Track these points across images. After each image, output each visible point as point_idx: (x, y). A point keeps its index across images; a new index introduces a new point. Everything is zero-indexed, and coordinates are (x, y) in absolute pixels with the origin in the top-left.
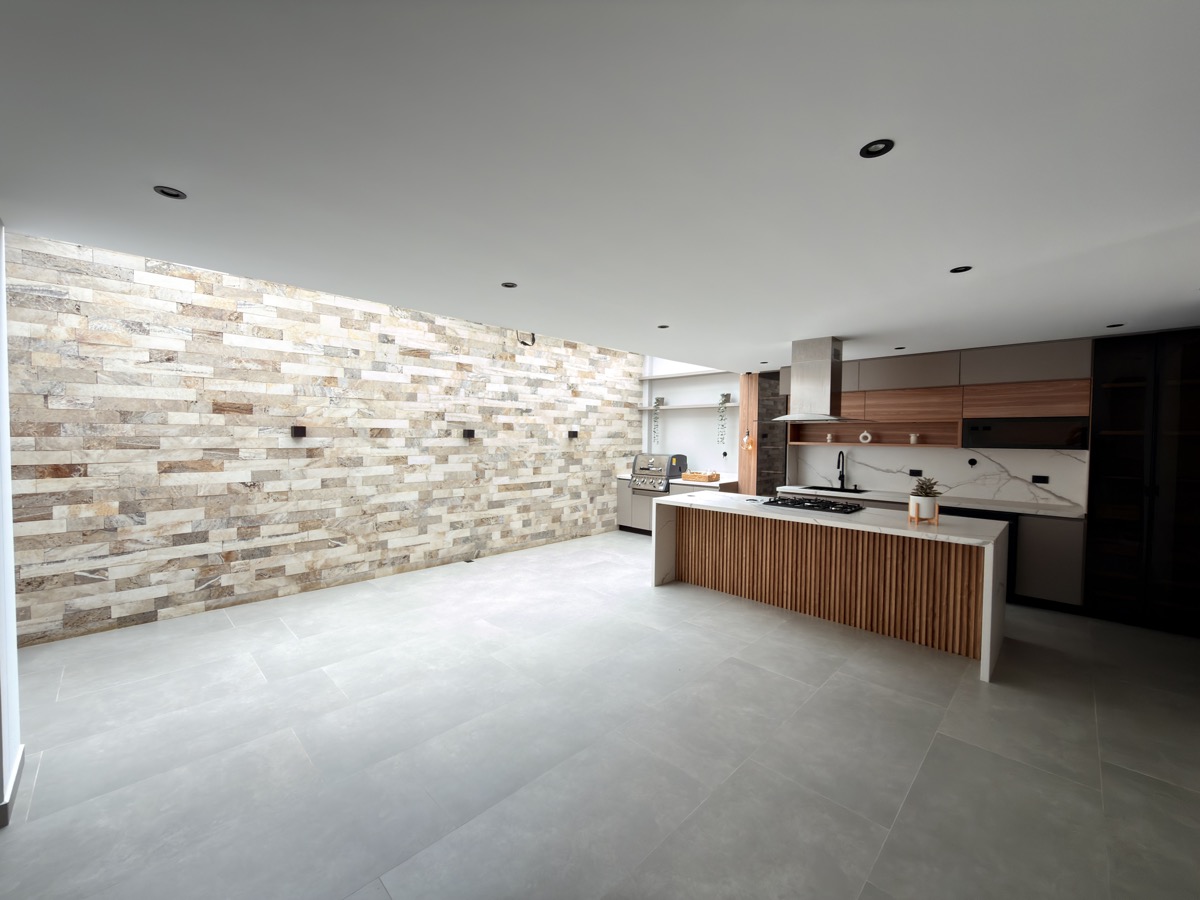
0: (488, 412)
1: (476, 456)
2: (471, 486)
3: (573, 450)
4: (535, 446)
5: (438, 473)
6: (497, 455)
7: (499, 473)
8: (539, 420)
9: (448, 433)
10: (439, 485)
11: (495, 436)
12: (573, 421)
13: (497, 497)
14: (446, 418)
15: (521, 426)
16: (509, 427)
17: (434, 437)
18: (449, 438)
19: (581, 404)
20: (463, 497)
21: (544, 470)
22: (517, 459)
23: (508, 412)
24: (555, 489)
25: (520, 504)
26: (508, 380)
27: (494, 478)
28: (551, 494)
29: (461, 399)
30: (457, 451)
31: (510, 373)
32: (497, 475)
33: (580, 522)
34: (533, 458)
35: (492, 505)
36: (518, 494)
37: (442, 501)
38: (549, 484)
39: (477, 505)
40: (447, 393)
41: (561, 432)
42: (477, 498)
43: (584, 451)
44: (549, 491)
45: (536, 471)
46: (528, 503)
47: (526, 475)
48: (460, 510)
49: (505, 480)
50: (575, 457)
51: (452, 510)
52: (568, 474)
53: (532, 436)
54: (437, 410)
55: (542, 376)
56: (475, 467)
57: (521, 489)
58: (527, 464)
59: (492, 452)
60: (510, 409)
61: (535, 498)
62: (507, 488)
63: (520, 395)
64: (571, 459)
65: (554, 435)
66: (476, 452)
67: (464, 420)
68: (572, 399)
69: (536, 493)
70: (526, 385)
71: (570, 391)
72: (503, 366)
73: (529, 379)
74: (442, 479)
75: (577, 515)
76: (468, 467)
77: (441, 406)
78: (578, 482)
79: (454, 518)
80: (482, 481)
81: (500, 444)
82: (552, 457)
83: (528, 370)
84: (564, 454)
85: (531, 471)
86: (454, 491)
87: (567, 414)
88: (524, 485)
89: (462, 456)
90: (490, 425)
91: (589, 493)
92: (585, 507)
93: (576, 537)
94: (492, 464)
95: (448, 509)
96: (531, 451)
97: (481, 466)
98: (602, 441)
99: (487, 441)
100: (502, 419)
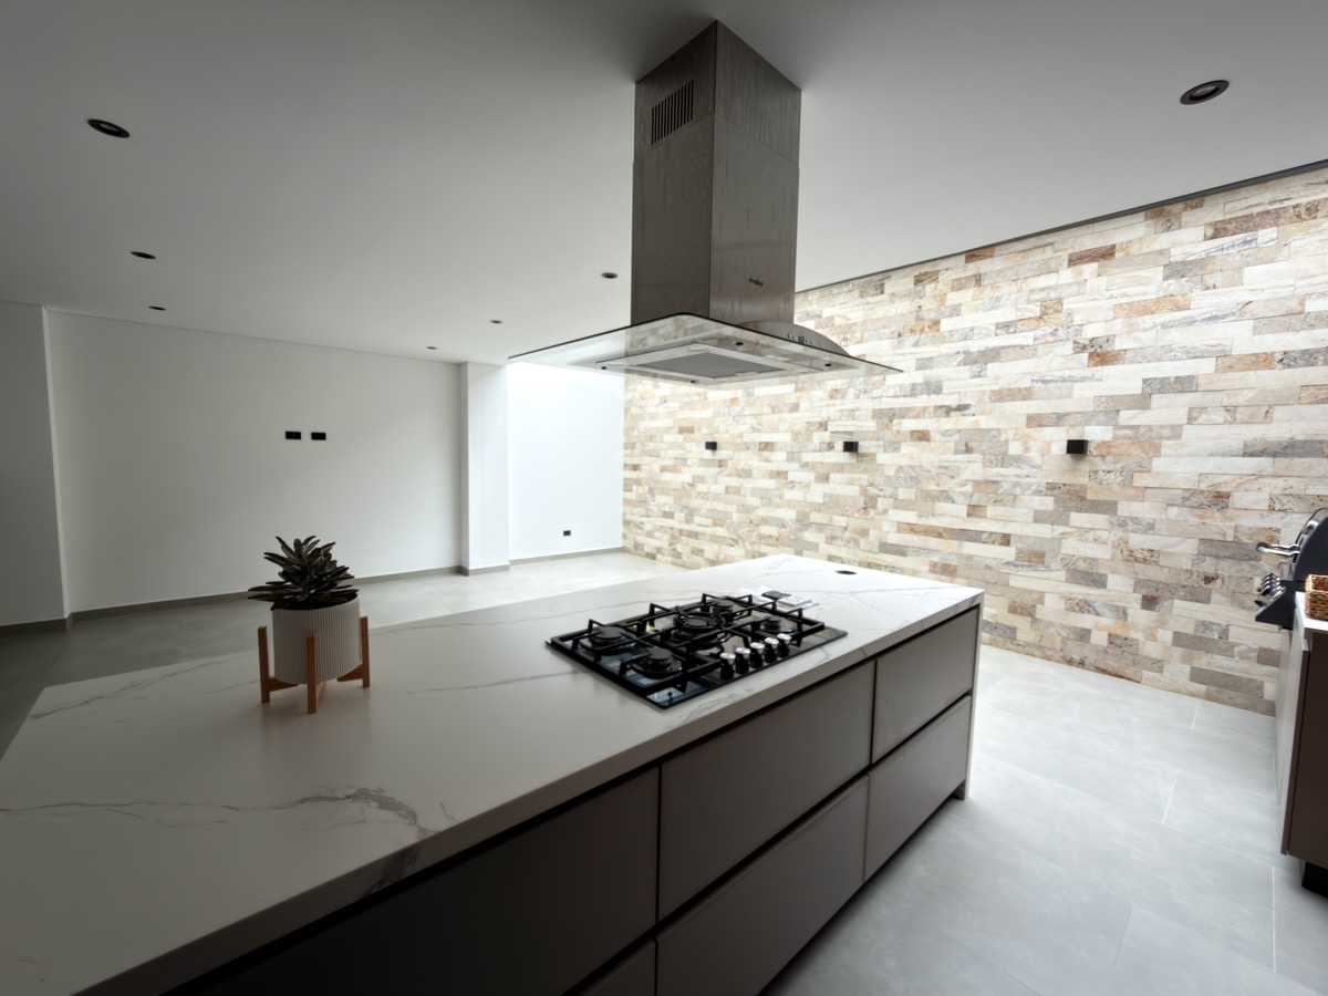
0: (887, 416)
1: (865, 476)
2: (857, 515)
3: (1085, 481)
4: (974, 468)
5: (817, 493)
6: (897, 477)
7: (900, 504)
8: (985, 422)
9: (831, 447)
10: (818, 508)
11: (897, 449)
12: (1088, 418)
13: (894, 538)
14: (830, 429)
15: (945, 433)
16: (922, 436)
17: (815, 451)
18: (831, 453)
19: (1122, 379)
20: (846, 528)
21: (991, 511)
22: (934, 487)
23: (920, 413)
24: (1019, 552)
25: (936, 559)
26: (923, 364)
27: (891, 511)
28: (1012, 558)
29: (849, 403)
30: (840, 468)
31: (927, 351)
32: (896, 507)
33: (1099, 638)
34: (969, 488)
35: (885, 548)
36: (933, 542)
37: (821, 527)
38: (1006, 540)
39: (862, 542)
40: (832, 397)
41: (1049, 444)
42: (864, 533)
43: (1128, 482)
44: (1008, 553)
45: (974, 510)
46: (954, 561)
47: (952, 515)
48: (839, 542)
49: (910, 517)
50: (1090, 496)
51: (831, 539)
52: (1061, 529)
53: (968, 450)
54: (819, 420)
55: (1004, 340)
56: (864, 491)
57: (940, 535)
58: (955, 496)
59: (891, 473)
60: (925, 409)
61: (969, 557)
62: (913, 529)
63: (946, 385)
64: (1072, 499)
65: (1027, 449)
66: (865, 471)
67: (851, 429)
68: (1088, 372)
69: (970, 548)
70: (959, 364)
71: (1085, 356)
72: (916, 344)
73: (967, 353)
74: (821, 501)
75: (1086, 621)
76: (854, 491)
77: (824, 415)
78: (1102, 553)
79: (833, 550)
80: (872, 512)
81: (904, 462)
82: (1018, 491)
83: (966, 338)
84: (1052, 487)
85: (964, 510)
86: (836, 518)
87: (1066, 406)
88: (945, 529)
89: (849, 476)
90: (888, 435)
91: (1139, 584)
92: (1122, 613)
93: (1081, 664)
94: (888, 491)
95: (827, 538)
96: (965, 475)
97: (872, 491)
98: (1211, 465)
99: (882, 458)
100: (909, 424)
